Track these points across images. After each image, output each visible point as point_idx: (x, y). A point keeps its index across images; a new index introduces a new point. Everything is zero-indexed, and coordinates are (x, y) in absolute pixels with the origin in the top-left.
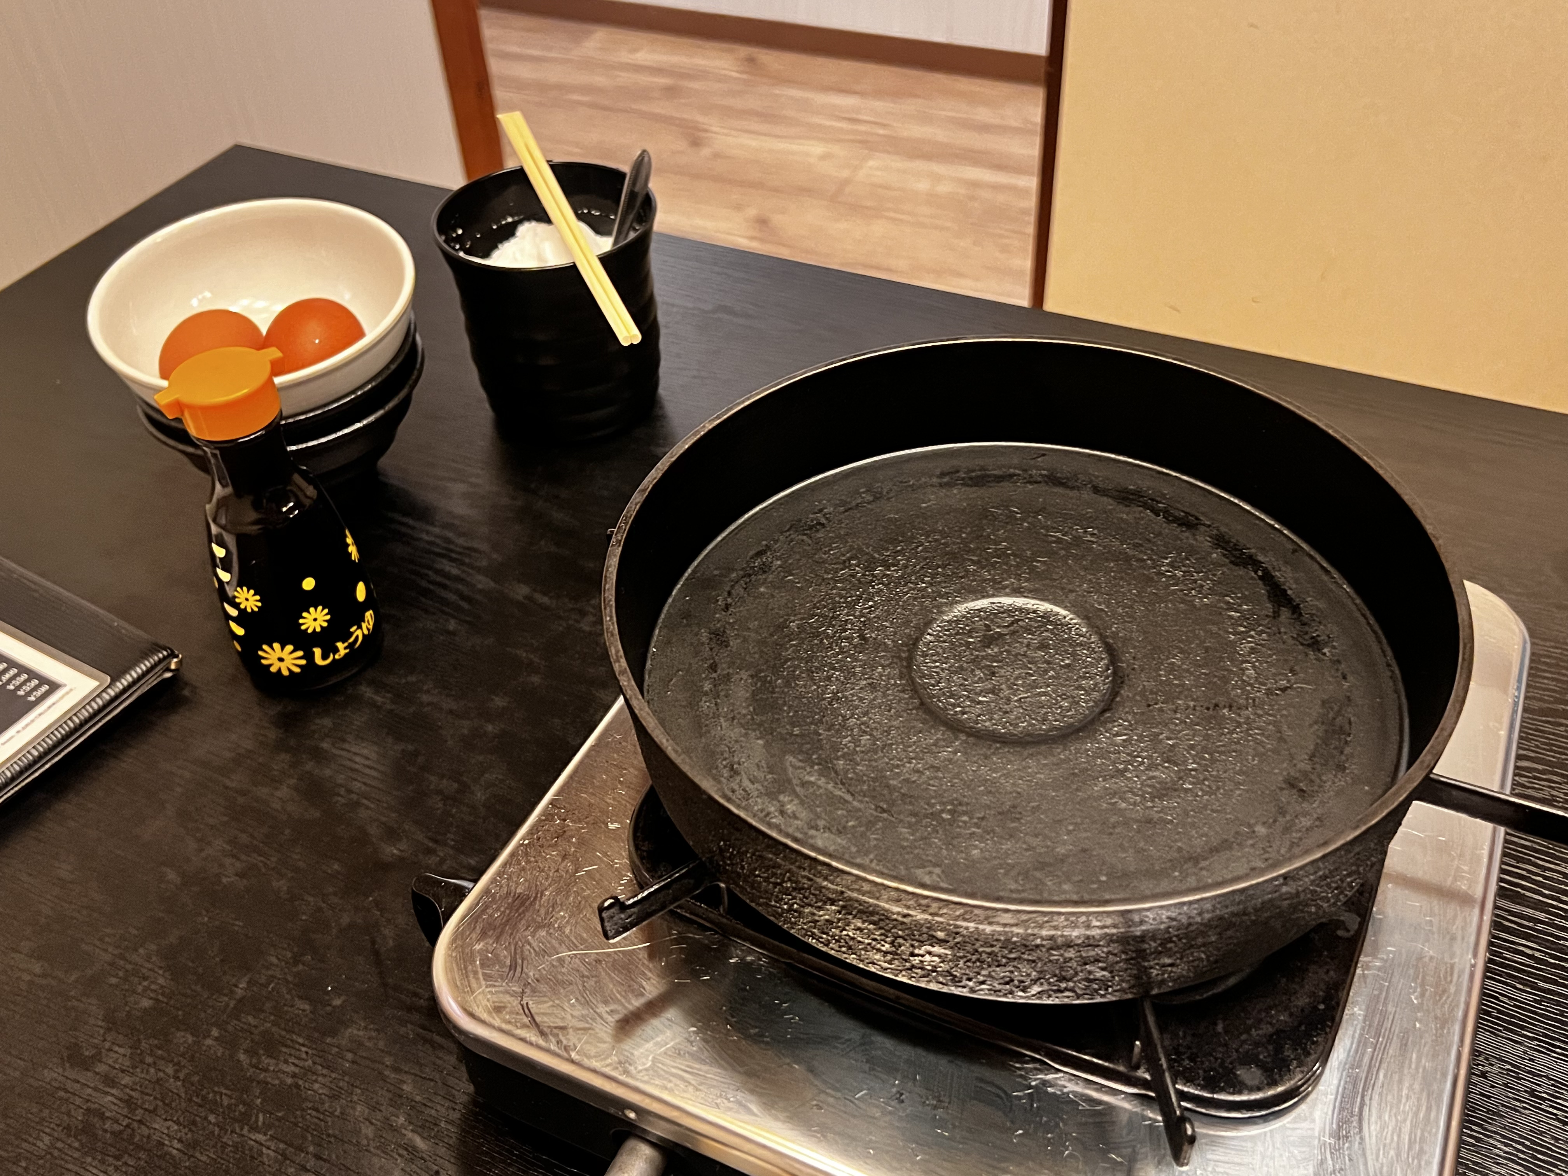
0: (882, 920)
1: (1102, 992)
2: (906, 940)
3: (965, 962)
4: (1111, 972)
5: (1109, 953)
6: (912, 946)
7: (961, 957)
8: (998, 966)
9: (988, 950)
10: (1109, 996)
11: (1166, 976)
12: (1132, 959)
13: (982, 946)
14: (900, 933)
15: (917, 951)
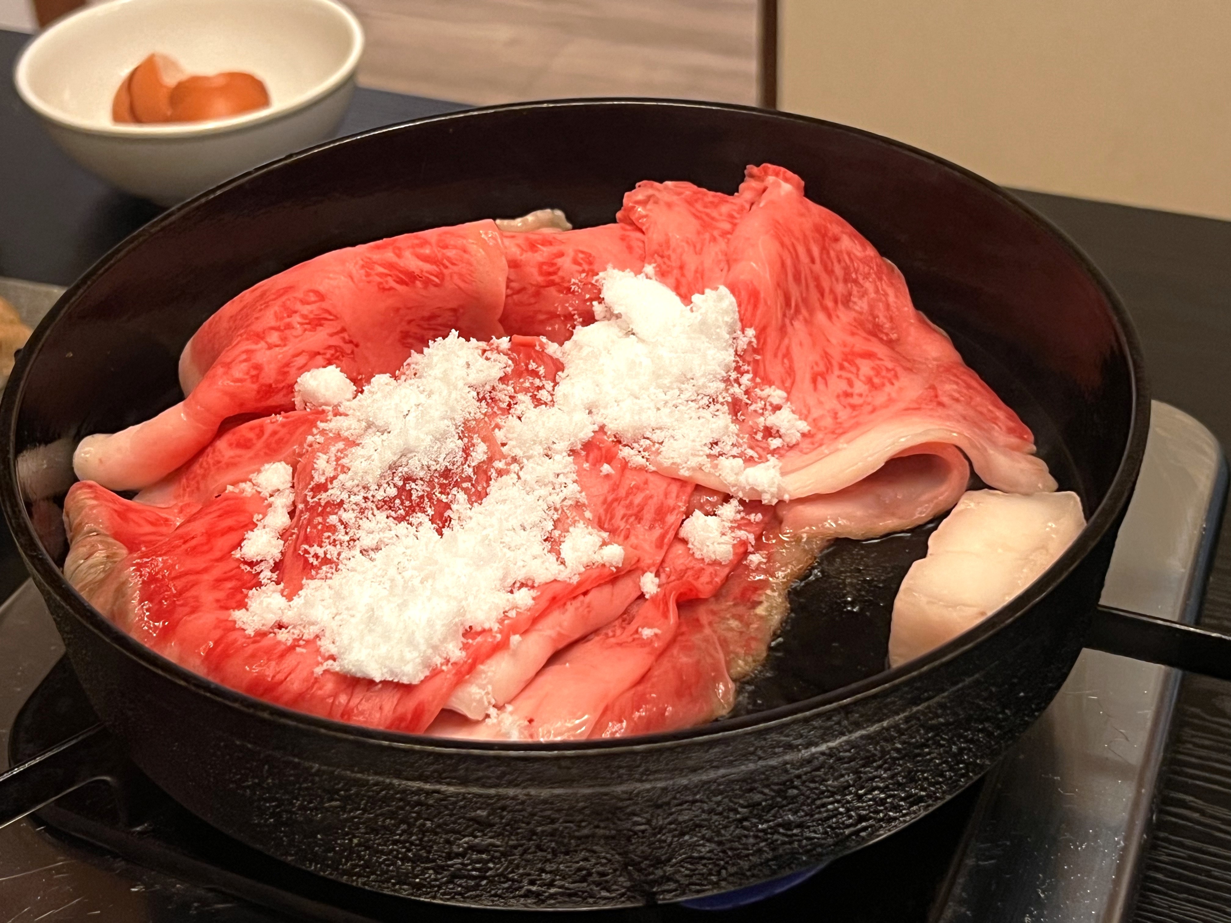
0: (402, 808)
1: (714, 878)
2: (436, 834)
3: (522, 855)
4: (720, 843)
5: (711, 811)
6: (448, 842)
7: (515, 847)
8: (567, 853)
9: (548, 828)
10: (723, 884)
11: (796, 845)
12: (745, 819)
13: (540, 824)
14: (428, 824)
15: (455, 849)
